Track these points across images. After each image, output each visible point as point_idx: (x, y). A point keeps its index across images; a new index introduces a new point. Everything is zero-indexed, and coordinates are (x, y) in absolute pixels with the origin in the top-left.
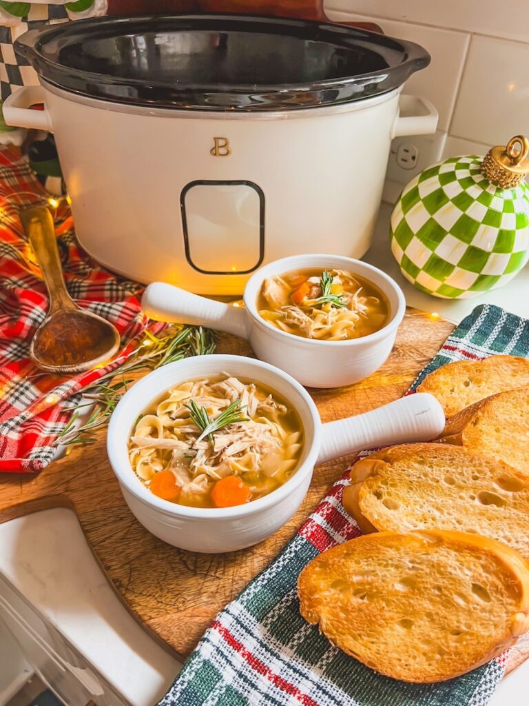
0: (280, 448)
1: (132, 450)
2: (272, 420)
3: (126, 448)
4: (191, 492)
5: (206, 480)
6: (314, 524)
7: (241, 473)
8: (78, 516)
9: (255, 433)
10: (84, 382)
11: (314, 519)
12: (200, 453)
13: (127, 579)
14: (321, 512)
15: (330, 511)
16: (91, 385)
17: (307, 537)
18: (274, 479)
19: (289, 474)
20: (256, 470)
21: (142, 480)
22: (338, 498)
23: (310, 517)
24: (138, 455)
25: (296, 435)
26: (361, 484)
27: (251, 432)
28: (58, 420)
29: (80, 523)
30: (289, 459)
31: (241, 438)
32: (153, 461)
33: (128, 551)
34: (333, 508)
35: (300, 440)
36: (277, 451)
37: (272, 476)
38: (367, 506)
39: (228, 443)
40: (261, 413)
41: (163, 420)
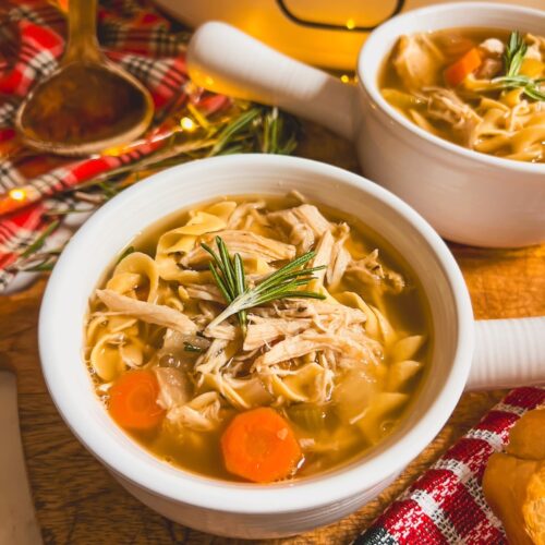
0: (377, 363)
1: (98, 314)
2: (370, 302)
3: (85, 307)
4: (183, 423)
5: (218, 404)
6: (418, 513)
7: (289, 403)
8: (20, 396)
9: (331, 326)
10: (81, 175)
11: (421, 502)
12: (216, 346)
13: (66, 534)
14: (436, 492)
15: (453, 492)
16: (93, 181)
17: (401, 538)
18: (356, 429)
19: (389, 426)
20: (321, 403)
21: (98, 380)
22: (472, 468)
23: (414, 497)
24: (104, 327)
25: (414, 341)
26: (533, 465)
27: (324, 322)
28: (38, 228)
29: (20, 410)
30: (394, 392)
31: (301, 331)
32: (128, 342)
33: (80, 480)
34: (460, 486)
35: (422, 353)
36: (370, 369)
37: (352, 422)
38: (539, 518)
39: (274, 335)
40: (352, 283)
41: (163, 267)
